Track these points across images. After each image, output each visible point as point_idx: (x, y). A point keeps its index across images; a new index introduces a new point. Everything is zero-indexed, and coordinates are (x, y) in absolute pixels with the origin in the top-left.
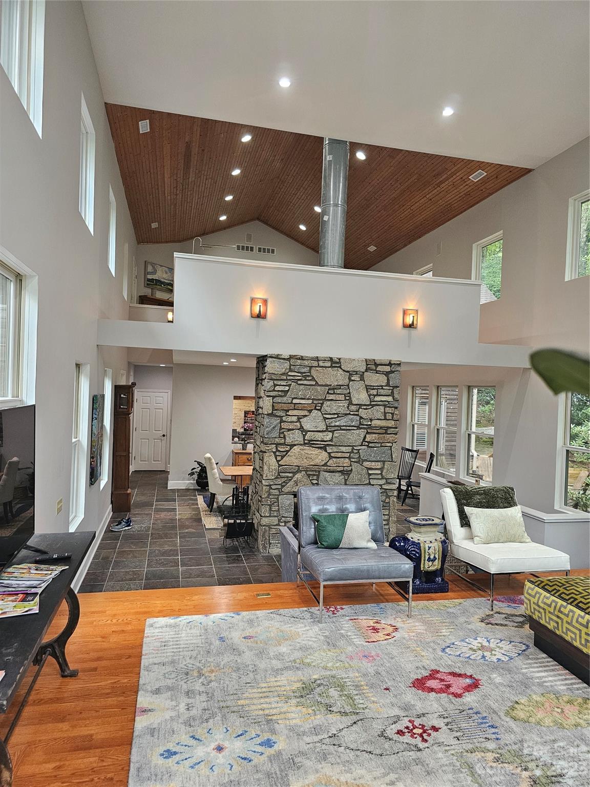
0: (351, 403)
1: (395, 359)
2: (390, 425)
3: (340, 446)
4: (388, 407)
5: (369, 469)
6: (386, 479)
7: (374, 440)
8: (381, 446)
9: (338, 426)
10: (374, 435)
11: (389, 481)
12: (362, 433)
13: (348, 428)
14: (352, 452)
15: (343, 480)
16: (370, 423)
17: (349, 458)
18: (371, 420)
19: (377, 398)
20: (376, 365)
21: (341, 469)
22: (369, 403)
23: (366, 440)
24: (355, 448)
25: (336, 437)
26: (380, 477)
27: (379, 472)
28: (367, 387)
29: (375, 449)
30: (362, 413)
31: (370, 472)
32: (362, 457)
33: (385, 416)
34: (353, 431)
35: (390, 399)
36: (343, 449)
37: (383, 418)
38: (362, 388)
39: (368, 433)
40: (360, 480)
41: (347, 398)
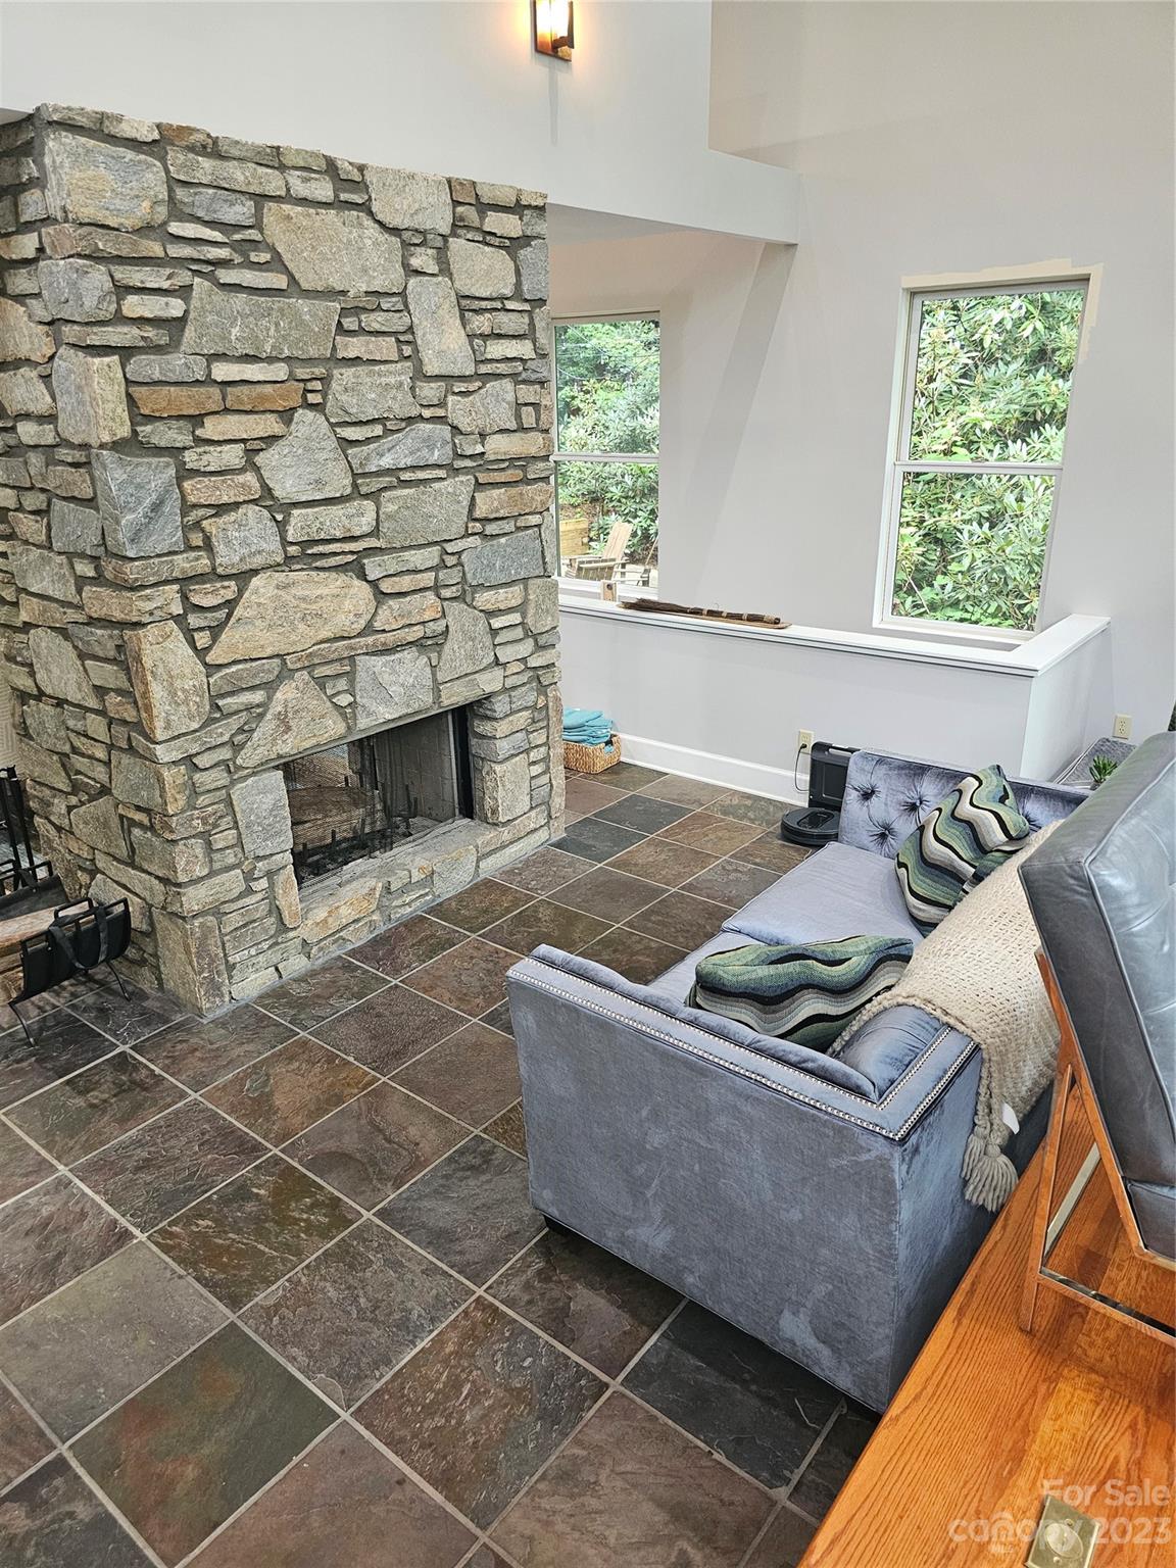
0: (419, 375)
1: (531, 184)
2: (533, 451)
3: (404, 548)
4: (524, 382)
5: (489, 614)
6: (535, 637)
7: (497, 511)
8: (518, 529)
9: (388, 472)
10: (496, 492)
11: (542, 641)
12: (462, 485)
13: (421, 475)
14: (443, 565)
15: (428, 669)
16: (479, 449)
17: (436, 588)
18: (483, 436)
19: (496, 349)
20: (484, 208)
21: (416, 633)
22: (470, 370)
23: (478, 514)
24: (450, 548)
25: (389, 517)
26: (519, 633)
27: (516, 618)
28: (464, 302)
29: (503, 540)
30: (458, 409)
31: (497, 623)
32: (469, 576)
33: (518, 417)
34: (436, 485)
35: (524, 349)
36: (416, 558)
37: (513, 425)
38: (446, 306)
39: (479, 486)
40: (471, 657)
41: (407, 351)
